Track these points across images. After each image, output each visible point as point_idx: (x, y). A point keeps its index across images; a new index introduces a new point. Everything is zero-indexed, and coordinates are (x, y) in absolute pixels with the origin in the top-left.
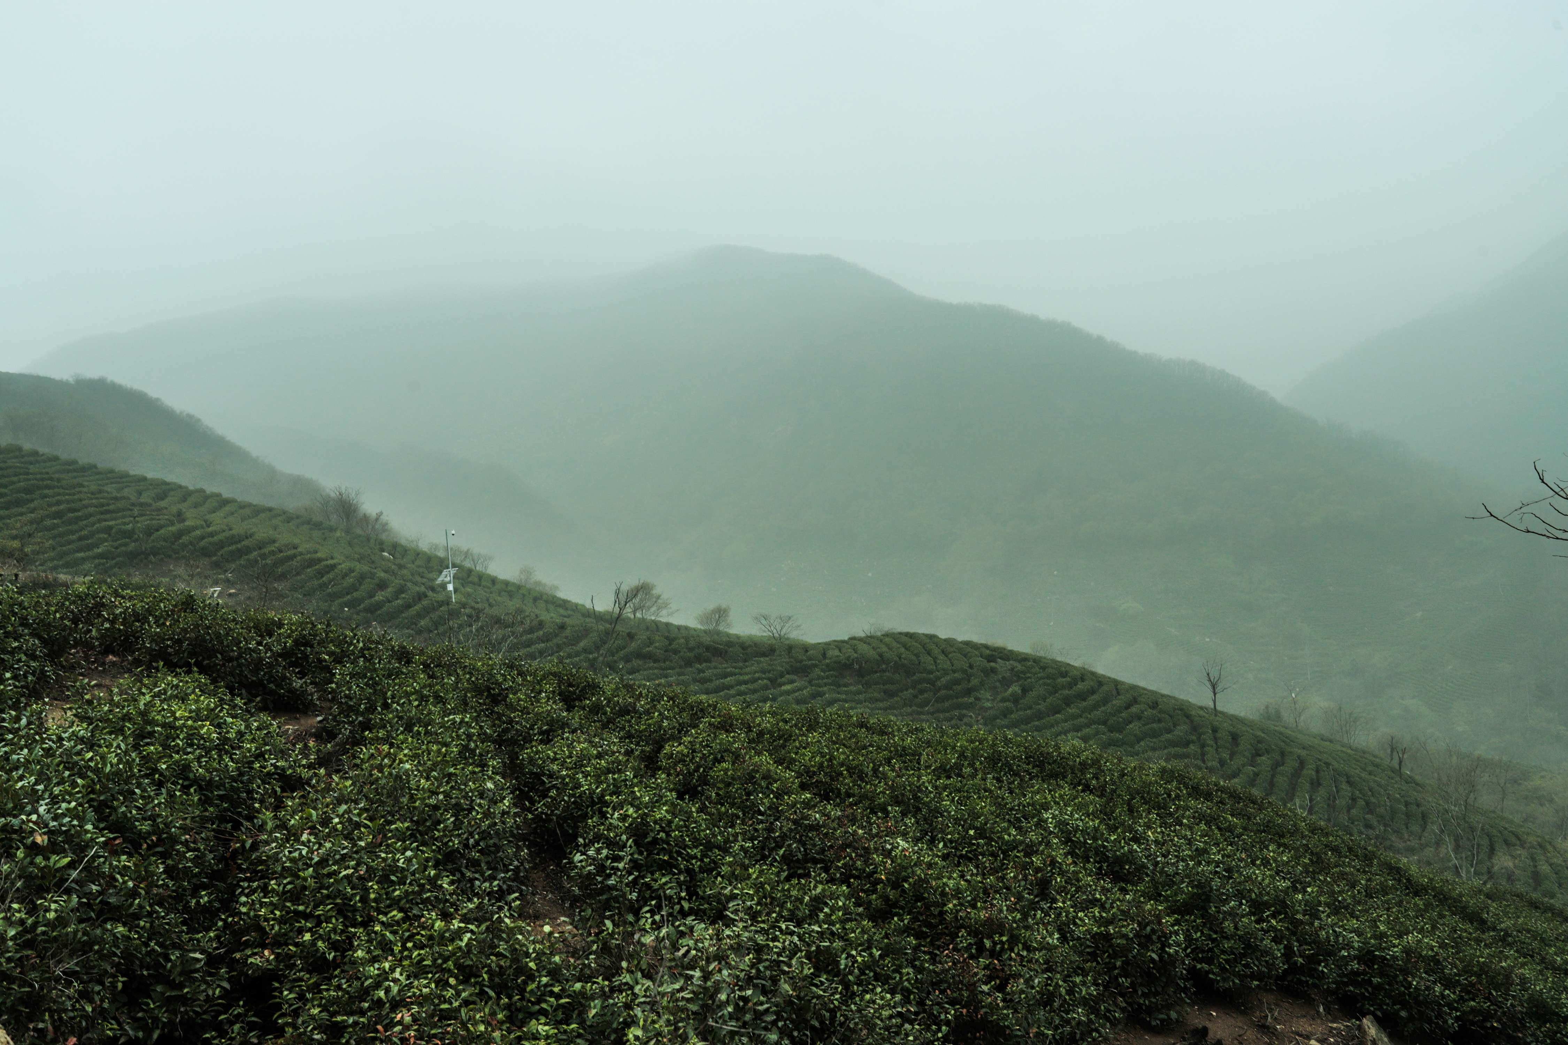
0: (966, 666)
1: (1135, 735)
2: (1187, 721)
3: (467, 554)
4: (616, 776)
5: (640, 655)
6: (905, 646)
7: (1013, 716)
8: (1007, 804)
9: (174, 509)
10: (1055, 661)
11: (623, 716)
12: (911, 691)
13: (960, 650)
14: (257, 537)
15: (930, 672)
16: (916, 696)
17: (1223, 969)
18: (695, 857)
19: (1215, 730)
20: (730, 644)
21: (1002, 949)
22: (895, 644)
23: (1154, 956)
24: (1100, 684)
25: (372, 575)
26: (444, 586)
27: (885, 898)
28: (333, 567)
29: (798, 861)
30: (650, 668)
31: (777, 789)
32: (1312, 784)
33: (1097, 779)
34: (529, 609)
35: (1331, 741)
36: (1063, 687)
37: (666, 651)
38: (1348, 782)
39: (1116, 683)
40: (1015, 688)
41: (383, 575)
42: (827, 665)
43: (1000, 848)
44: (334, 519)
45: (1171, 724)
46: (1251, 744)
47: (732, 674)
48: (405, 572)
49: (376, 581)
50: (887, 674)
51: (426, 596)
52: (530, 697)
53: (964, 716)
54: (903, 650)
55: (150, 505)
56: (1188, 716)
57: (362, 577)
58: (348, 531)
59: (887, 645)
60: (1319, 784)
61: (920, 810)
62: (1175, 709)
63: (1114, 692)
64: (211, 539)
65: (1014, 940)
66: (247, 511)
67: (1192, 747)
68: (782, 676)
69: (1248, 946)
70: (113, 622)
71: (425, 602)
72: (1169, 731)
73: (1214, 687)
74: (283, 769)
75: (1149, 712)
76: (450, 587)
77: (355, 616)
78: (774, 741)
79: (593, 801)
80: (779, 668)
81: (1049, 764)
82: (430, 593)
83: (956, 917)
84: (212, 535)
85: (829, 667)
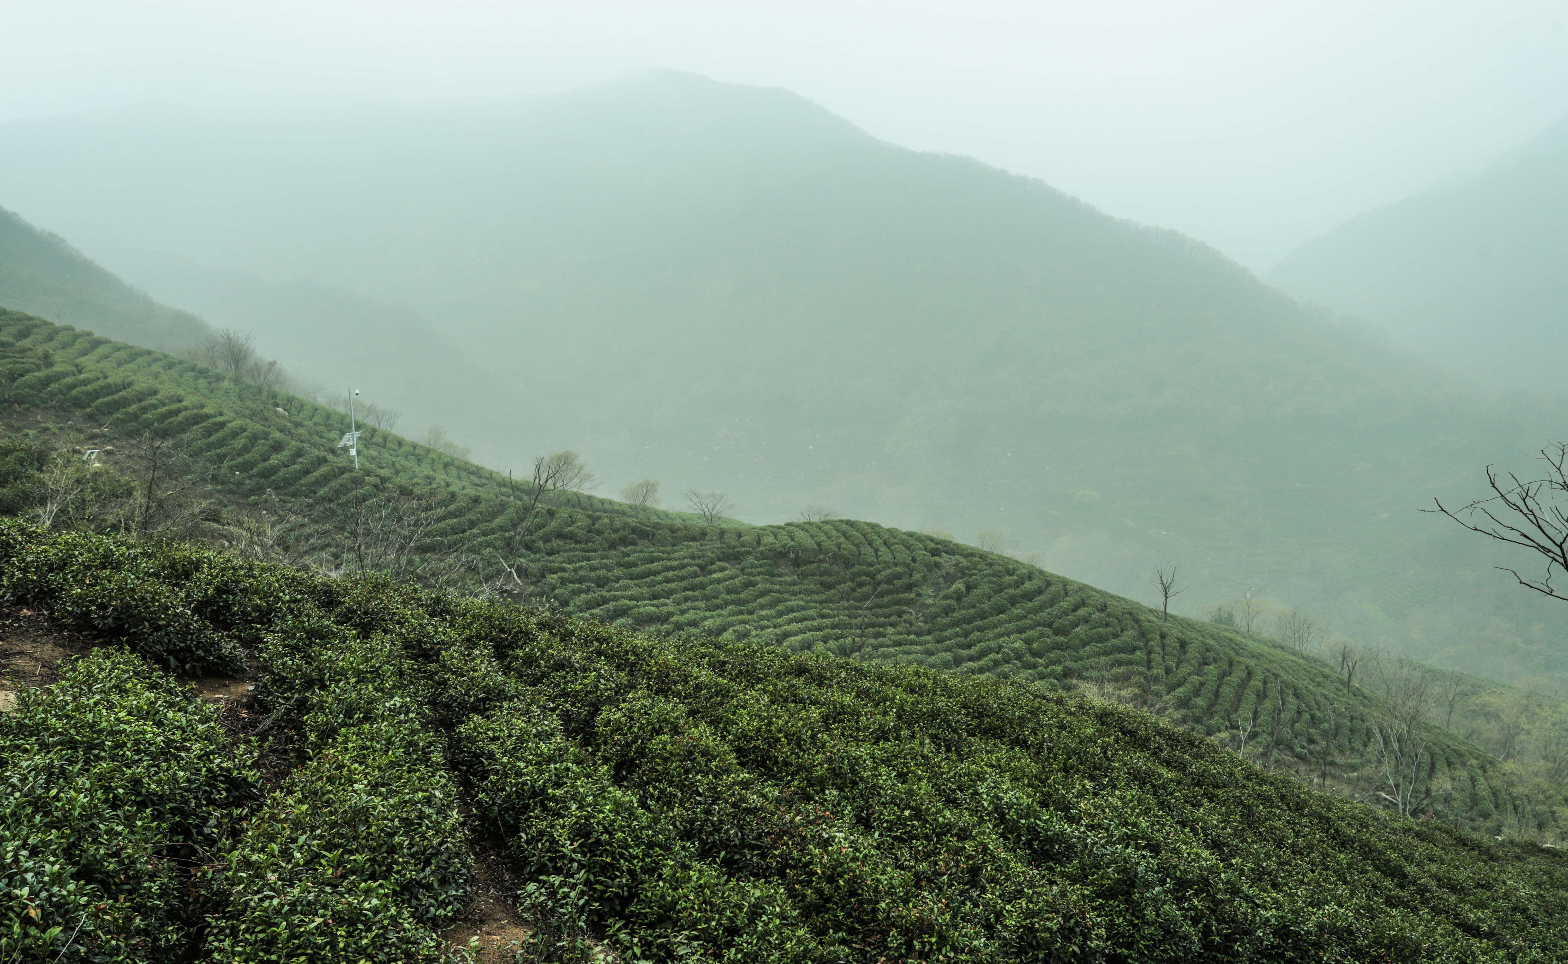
0: (909, 560)
1: (1081, 640)
2: (1136, 626)
3: (370, 410)
4: (558, 766)
5: (560, 535)
6: (844, 534)
7: (955, 614)
8: (943, 773)
9: (40, 350)
10: (1001, 557)
11: (557, 671)
12: (849, 583)
13: (903, 542)
14: (136, 387)
15: (871, 565)
16: (854, 590)
17: (1142, 954)
18: (636, 857)
19: (1163, 636)
20: (658, 526)
21: (931, 950)
22: (834, 533)
23: (1076, 949)
24: (1049, 584)
25: (266, 436)
26: (346, 449)
27: (819, 892)
28: (222, 425)
29: (735, 845)
30: (571, 550)
31: (716, 767)
32: (1258, 695)
33: (1036, 734)
34: (441, 477)
35: (1282, 648)
36: (1009, 586)
37: (589, 531)
38: (1294, 695)
39: (1065, 583)
40: (959, 585)
41: (278, 435)
42: (762, 553)
43: (934, 830)
44: (221, 367)
45: (1119, 629)
46: (1199, 653)
47: (659, 559)
48: (302, 431)
49: (271, 442)
50: (825, 565)
51: (326, 461)
52: (464, 655)
53: (904, 612)
54: (842, 539)
55: (12, 345)
56: (1137, 621)
57: (254, 438)
58: (236, 381)
59: (826, 533)
60: (1265, 696)
61: (857, 784)
62: (1123, 613)
63: (1063, 593)
64: (84, 388)
65: (943, 940)
66: (123, 355)
67: (1138, 653)
68: (712, 563)
69: (1167, 931)
70: (24, 570)
71: (324, 469)
72: (1116, 636)
73: (1166, 590)
74: (228, 770)
75: (1096, 616)
76: (353, 452)
77: (248, 482)
78: (711, 697)
79: (534, 791)
80: (709, 554)
81: (988, 716)
82: (330, 457)
83: (888, 916)
84: (85, 383)
85: (763, 556)
